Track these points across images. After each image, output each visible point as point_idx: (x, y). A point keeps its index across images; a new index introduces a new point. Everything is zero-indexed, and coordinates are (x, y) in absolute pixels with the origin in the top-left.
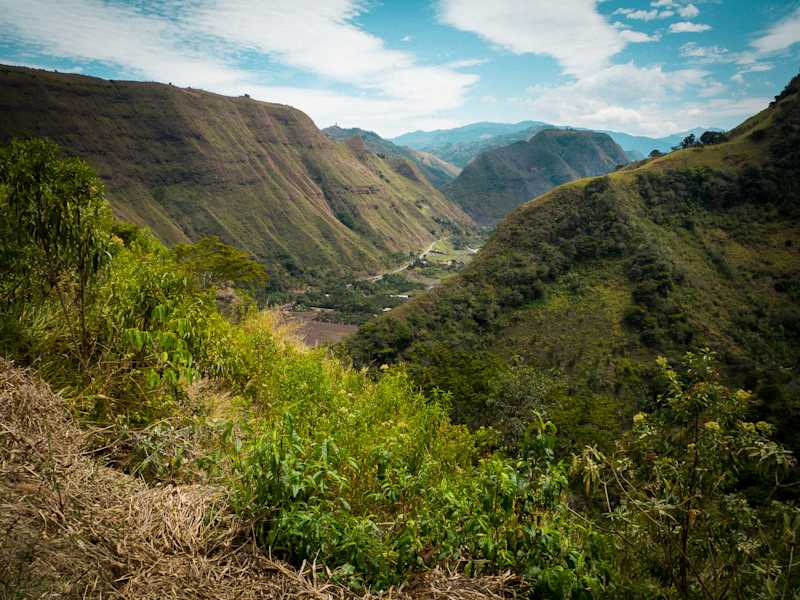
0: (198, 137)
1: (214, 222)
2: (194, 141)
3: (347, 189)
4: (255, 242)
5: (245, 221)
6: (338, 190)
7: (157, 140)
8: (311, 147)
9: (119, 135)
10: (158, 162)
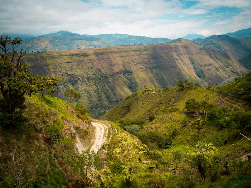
0: (161, 57)
1: (163, 77)
2: (160, 59)
3: (201, 65)
4: (172, 82)
5: (170, 77)
6: (198, 66)
7: (152, 59)
8: (192, 54)
9: (144, 59)
10: (152, 64)
